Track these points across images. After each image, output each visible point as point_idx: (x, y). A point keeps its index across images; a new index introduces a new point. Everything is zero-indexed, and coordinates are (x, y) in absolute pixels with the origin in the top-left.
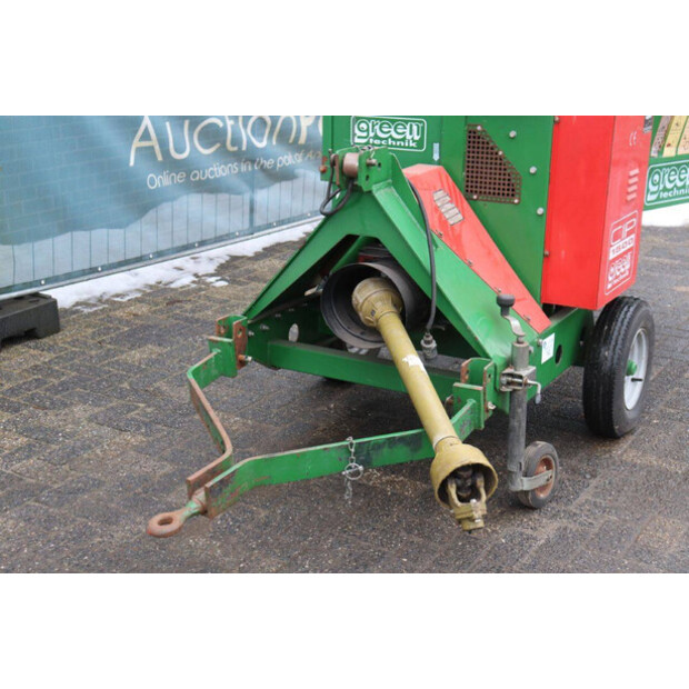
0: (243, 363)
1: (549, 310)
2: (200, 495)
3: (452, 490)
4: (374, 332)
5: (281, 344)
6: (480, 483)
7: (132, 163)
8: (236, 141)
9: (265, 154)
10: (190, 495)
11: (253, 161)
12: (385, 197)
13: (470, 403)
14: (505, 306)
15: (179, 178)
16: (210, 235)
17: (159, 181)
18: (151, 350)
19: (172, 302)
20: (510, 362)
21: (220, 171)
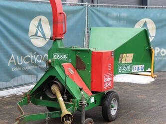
0: (29, 102)
1: (93, 92)
2: (18, 121)
3: (65, 119)
4: (55, 95)
5: (38, 100)
6: (70, 118)
7: (9, 65)
8: (34, 61)
9: (41, 64)
10: (16, 121)
11: (37, 65)
12: (57, 68)
13: (72, 107)
14: (81, 89)
15: (20, 69)
16: (27, 82)
17: (15, 69)
18: (11, 106)
19: (17, 98)
20: (81, 100)
21: (29, 68)
